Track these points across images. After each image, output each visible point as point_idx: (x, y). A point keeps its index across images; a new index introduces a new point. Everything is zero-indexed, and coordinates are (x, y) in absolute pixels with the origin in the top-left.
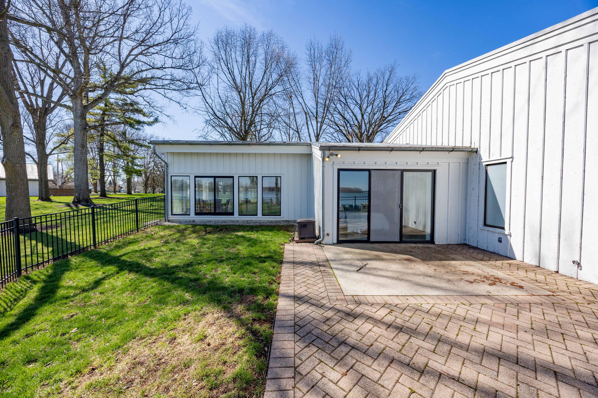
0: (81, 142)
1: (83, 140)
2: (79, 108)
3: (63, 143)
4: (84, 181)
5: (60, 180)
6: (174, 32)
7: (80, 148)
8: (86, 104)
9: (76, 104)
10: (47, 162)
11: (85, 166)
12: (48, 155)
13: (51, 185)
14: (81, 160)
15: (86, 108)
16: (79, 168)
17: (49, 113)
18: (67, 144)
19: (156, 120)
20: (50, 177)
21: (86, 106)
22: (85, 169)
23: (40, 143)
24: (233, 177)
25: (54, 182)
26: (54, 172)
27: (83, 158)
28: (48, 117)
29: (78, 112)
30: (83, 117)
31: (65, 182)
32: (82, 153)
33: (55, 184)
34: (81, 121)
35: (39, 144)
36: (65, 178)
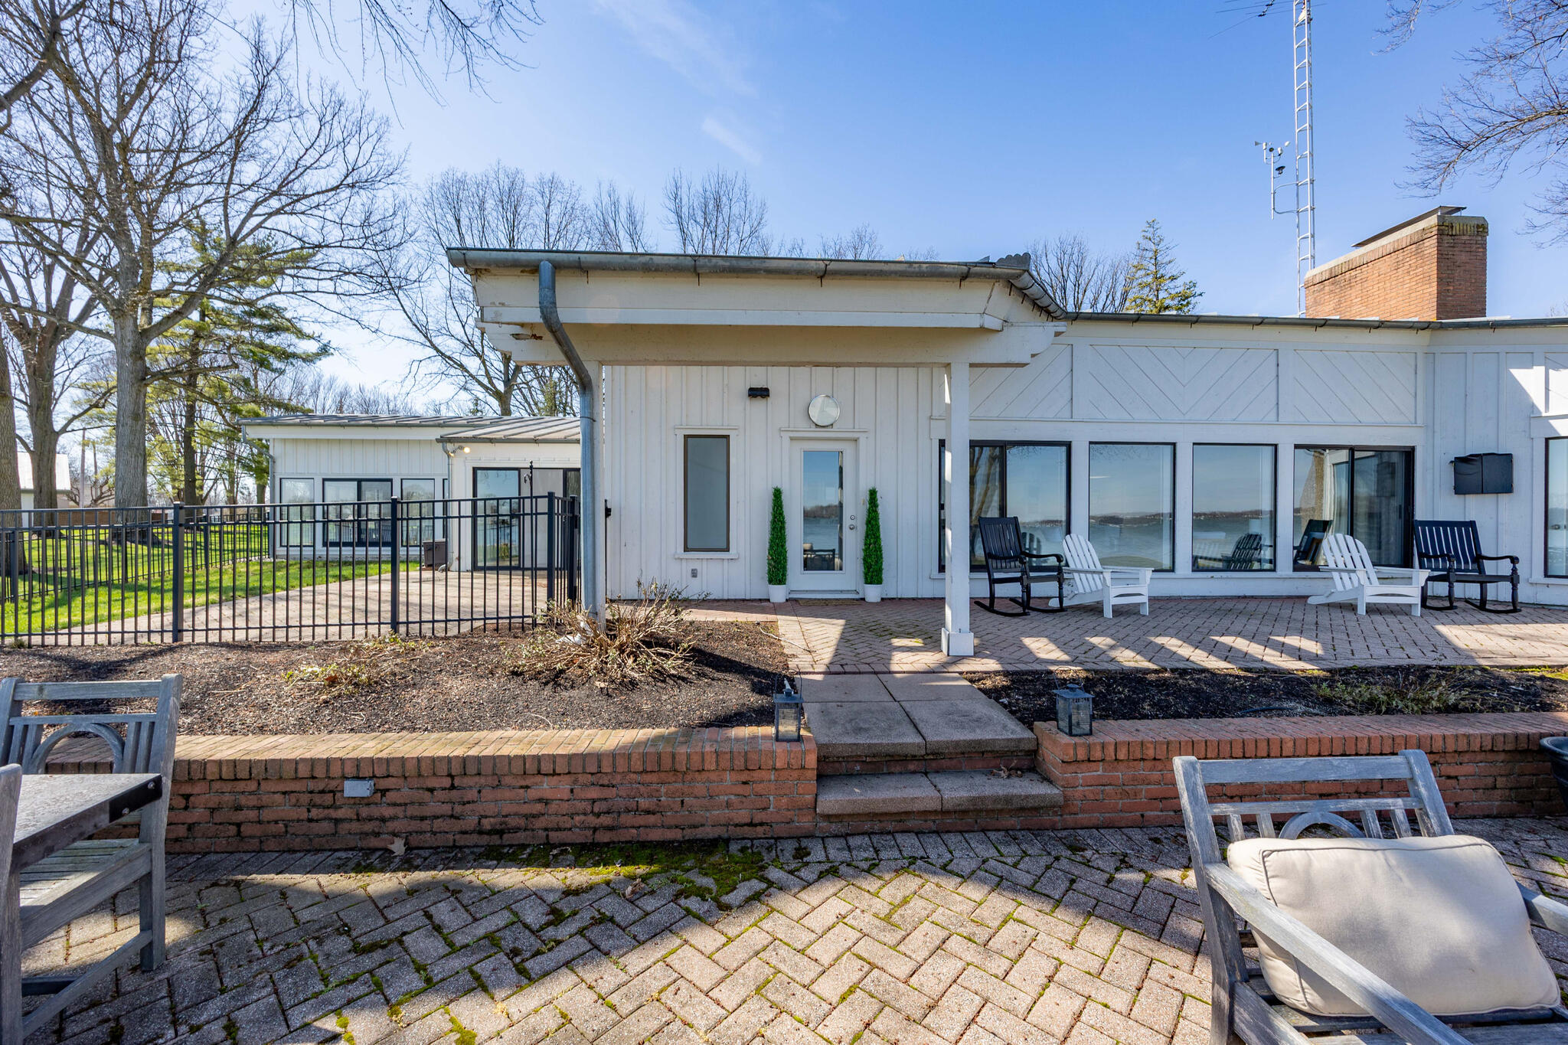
0: (131, 407)
1: (136, 403)
2: (129, 336)
3: (96, 406)
4: (137, 490)
5: (87, 492)
6: (350, 169)
7: (130, 422)
8: (146, 327)
9: (122, 328)
10: (55, 449)
11: (140, 459)
12: (58, 434)
13: (63, 504)
14: (130, 445)
15: (145, 335)
16: (128, 463)
17: (63, 339)
18: (104, 407)
19: (324, 351)
20: (63, 482)
21: (145, 331)
22: (141, 464)
23: (42, 406)
24: (391, 480)
25: (71, 495)
26: (71, 472)
27: (136, 443)
28: (60, 348)
29: (128, 344)
30: (139, 354)
31: (100, 498)
32: (133, 432)
33: (75, 501)
34: (134, 363)
35: (38, 408)
36: (101, 487)
